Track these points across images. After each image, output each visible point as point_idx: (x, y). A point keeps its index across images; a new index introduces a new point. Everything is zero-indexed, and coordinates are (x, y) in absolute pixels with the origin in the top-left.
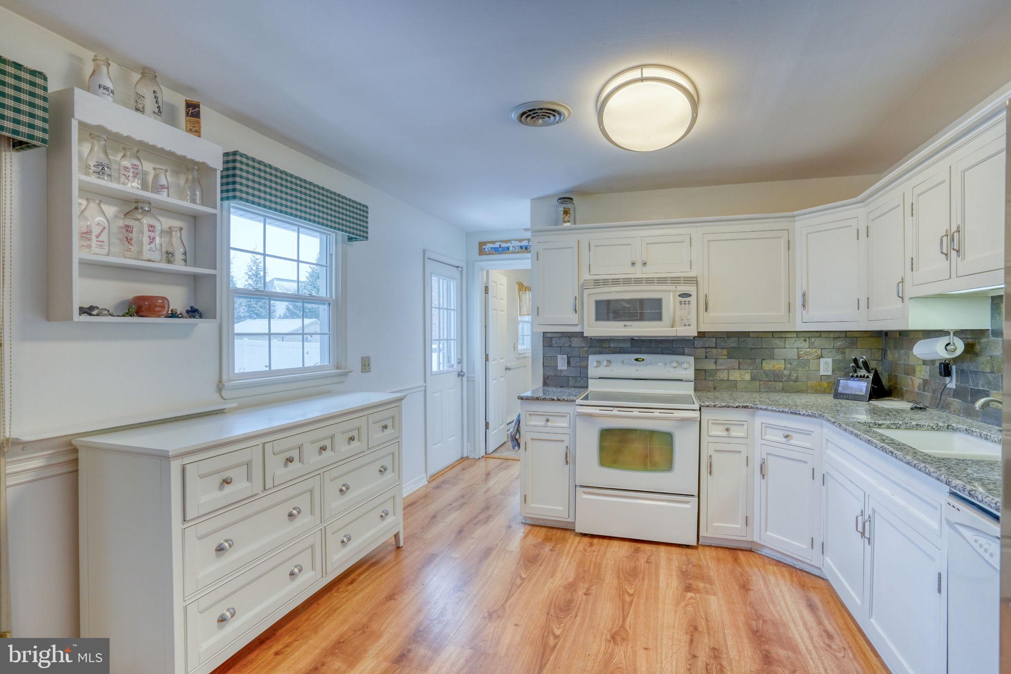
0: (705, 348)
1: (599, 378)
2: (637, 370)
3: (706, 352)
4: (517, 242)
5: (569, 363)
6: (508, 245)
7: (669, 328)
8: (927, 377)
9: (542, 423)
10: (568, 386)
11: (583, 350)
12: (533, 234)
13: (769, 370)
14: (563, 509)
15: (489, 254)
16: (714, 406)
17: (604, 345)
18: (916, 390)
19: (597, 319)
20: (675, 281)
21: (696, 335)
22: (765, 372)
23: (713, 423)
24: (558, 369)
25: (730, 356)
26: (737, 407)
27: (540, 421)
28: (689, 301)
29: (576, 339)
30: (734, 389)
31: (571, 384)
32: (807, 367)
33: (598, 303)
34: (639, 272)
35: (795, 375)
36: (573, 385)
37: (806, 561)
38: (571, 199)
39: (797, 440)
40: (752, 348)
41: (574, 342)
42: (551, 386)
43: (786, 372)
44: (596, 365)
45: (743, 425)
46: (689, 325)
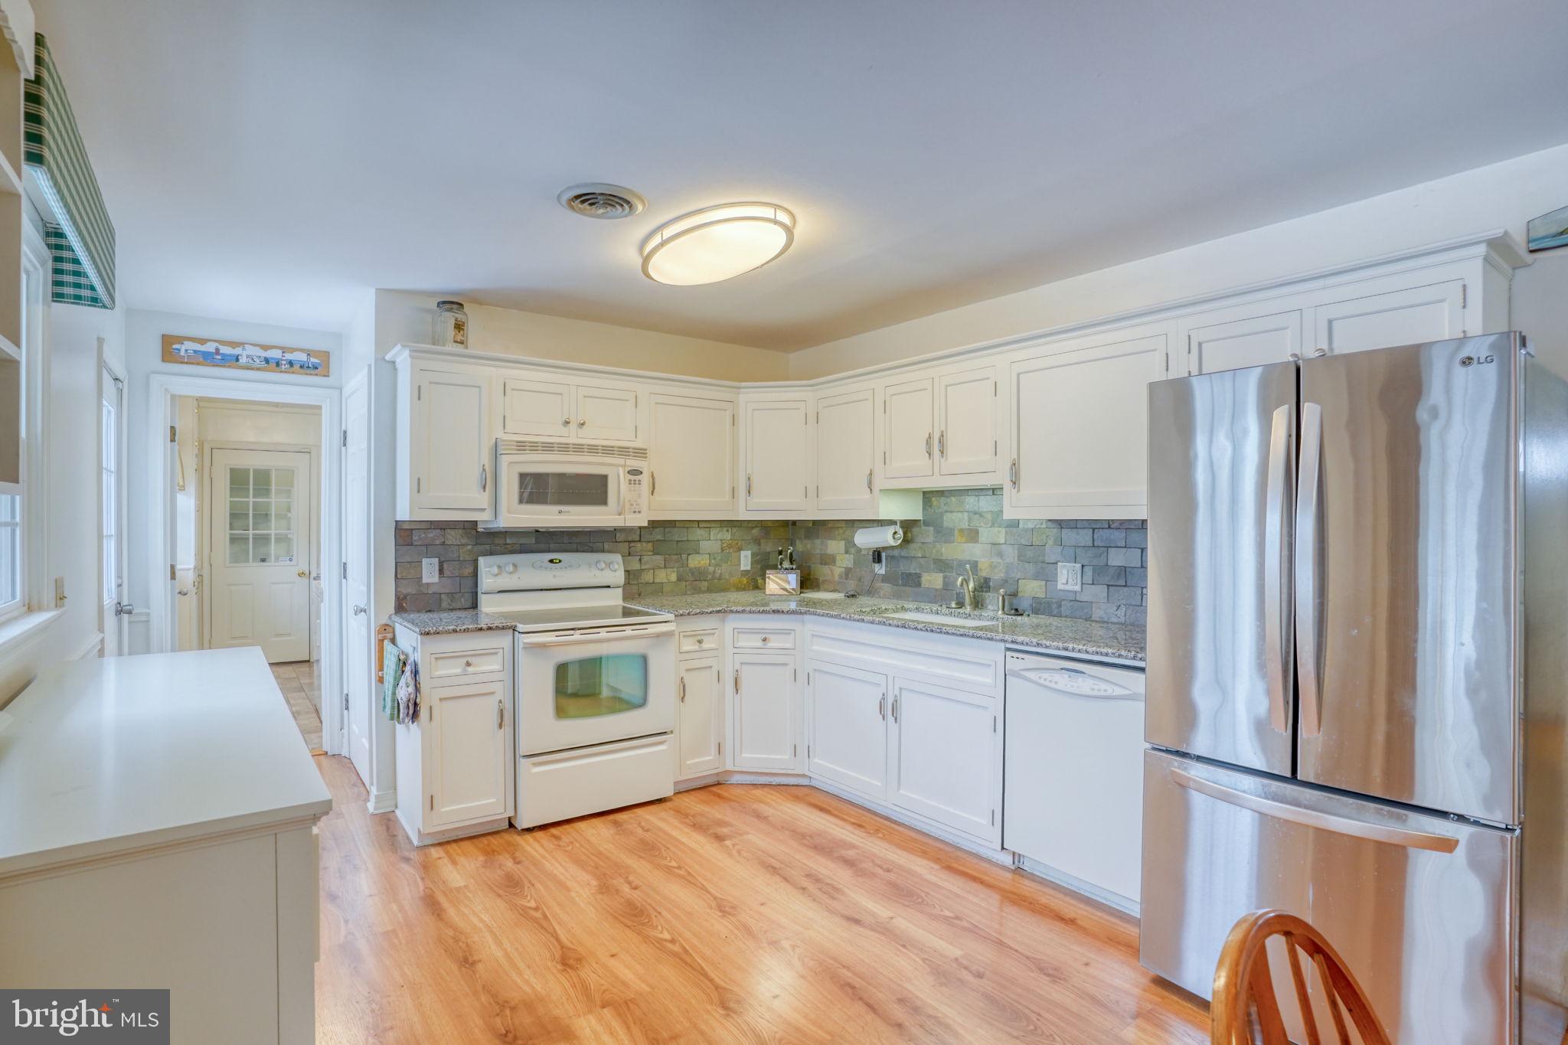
0: (628, 541)
1: (499, 592)
2: (555, 576)
3: (630, 548)
4: (258, 348)
5: (441, 571)
6: (237, 351)
7: (614, 515)
8: (850, 565)
9: (458, 671)
10: (440, 609)
11: (465, 549)
12: (414, 354)
13: (695, 568)
14: (494, 800)
15: (187, 363)
16: (689, 614)
17: (497, 541)
18: (837, 578)
19: (521, 501)
20: (624, 451)
21: (646, 525)
22: (690, 569)
23: (684, 636)
24: (424, 582)
25: (655, 553)
26: (711, 613)
27: (455, 668)
28: (639, 481)
29: (452, 532)
30: (660, 594)
31: (444, 604)
32: (729, 562)
33: (523, 477)
34: (573, 436)
35: (719, 571)
36: (448, 606)
37: (790, 772)
38: (461, 305)
39: (775, 642)
40: (677, 541)
41: (450, 537)
42: (412, 611)
43: (711, 569)
44: (491, 572)
45: (714, 634)
46: (639, 512)
